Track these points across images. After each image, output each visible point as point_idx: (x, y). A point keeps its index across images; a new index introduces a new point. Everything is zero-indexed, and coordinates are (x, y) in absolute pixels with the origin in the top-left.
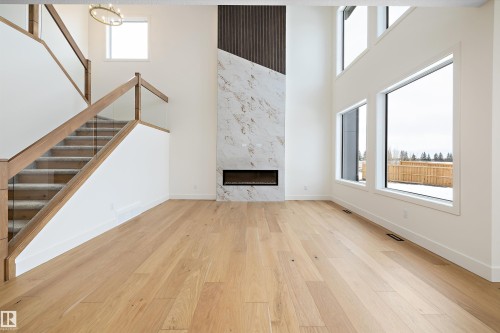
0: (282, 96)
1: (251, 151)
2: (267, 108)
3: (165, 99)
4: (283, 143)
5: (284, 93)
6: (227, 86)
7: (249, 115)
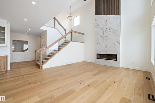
0: (119, 25)
1: (106, 47)
2: (112, 30)
3: (83, 34)
4: (119, 43)
5: (120, 23)
6: (98, 26)
7: (105, 34)
